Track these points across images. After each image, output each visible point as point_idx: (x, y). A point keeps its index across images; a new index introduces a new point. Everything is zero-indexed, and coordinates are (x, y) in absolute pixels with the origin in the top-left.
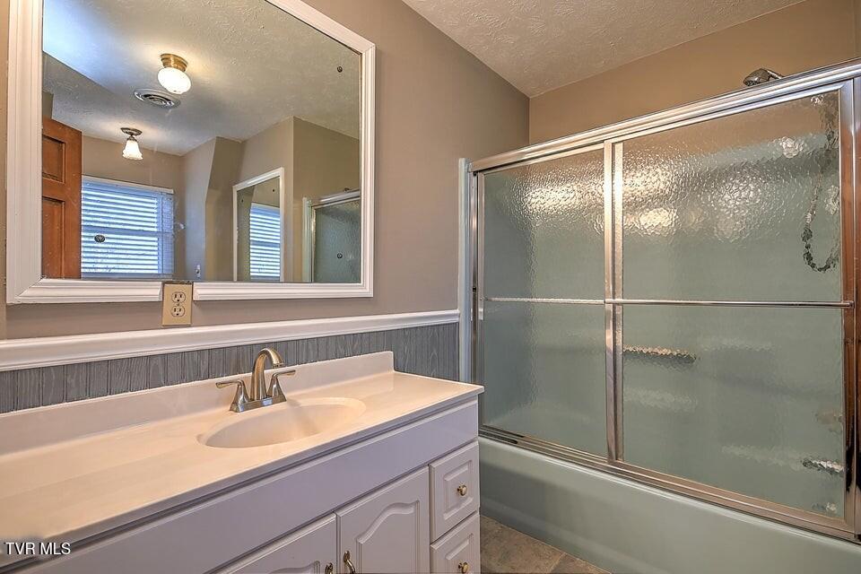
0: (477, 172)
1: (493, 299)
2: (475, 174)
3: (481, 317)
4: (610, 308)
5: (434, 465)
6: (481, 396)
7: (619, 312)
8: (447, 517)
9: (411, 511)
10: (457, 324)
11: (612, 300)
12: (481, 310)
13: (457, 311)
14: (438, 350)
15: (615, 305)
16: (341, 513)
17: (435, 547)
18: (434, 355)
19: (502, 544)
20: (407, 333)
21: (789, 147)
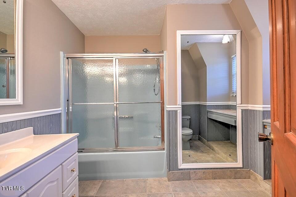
0: (68, 58)
1: (75, 104)
2: (67, 58)
3: (71, 110)
4: (115, 105)
5: (63, 164)
6: (78, 137)
7: (118, 106)
8: (68, 181)
9: (56, 183)
10: (60, 114)
11: (116, 103)
12: (71, 108)
13: (60, 109)
14: (52, 125)
15: (117, 104)
16: (28, 192)
17: (64, 193)
18: (51, 127)
19: (82, 187)
20: (39, 119)
21: (148, 66)
